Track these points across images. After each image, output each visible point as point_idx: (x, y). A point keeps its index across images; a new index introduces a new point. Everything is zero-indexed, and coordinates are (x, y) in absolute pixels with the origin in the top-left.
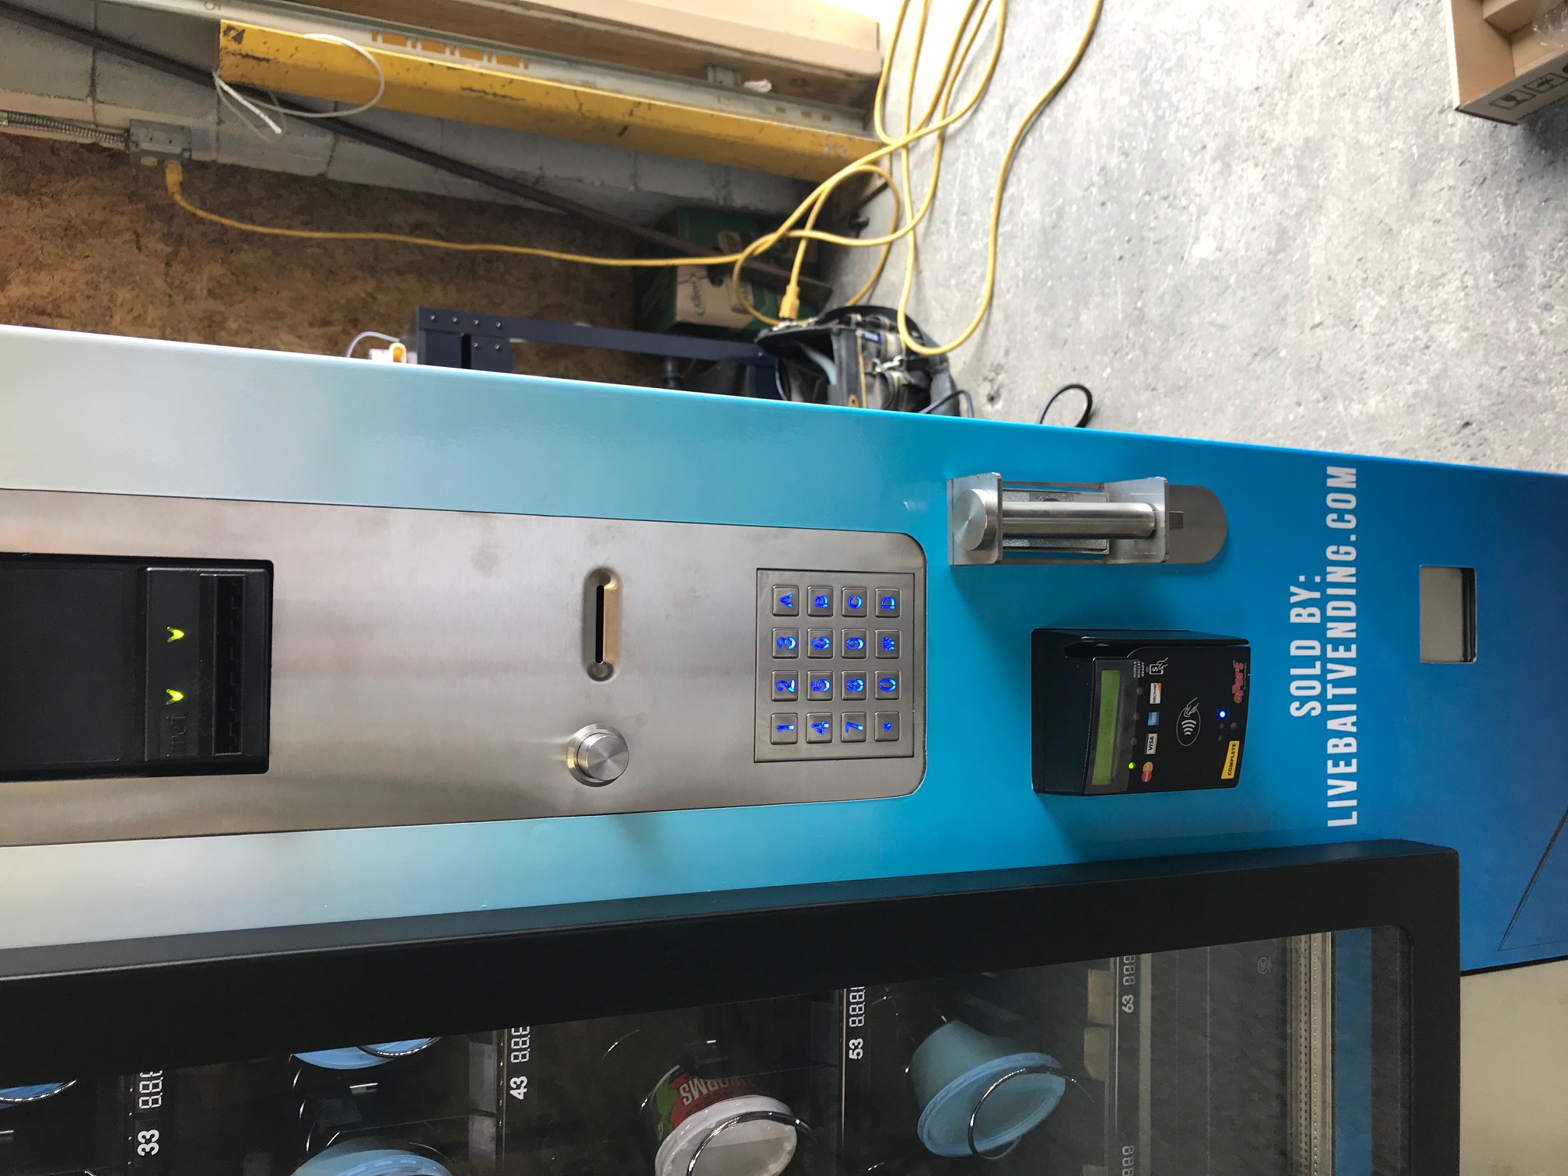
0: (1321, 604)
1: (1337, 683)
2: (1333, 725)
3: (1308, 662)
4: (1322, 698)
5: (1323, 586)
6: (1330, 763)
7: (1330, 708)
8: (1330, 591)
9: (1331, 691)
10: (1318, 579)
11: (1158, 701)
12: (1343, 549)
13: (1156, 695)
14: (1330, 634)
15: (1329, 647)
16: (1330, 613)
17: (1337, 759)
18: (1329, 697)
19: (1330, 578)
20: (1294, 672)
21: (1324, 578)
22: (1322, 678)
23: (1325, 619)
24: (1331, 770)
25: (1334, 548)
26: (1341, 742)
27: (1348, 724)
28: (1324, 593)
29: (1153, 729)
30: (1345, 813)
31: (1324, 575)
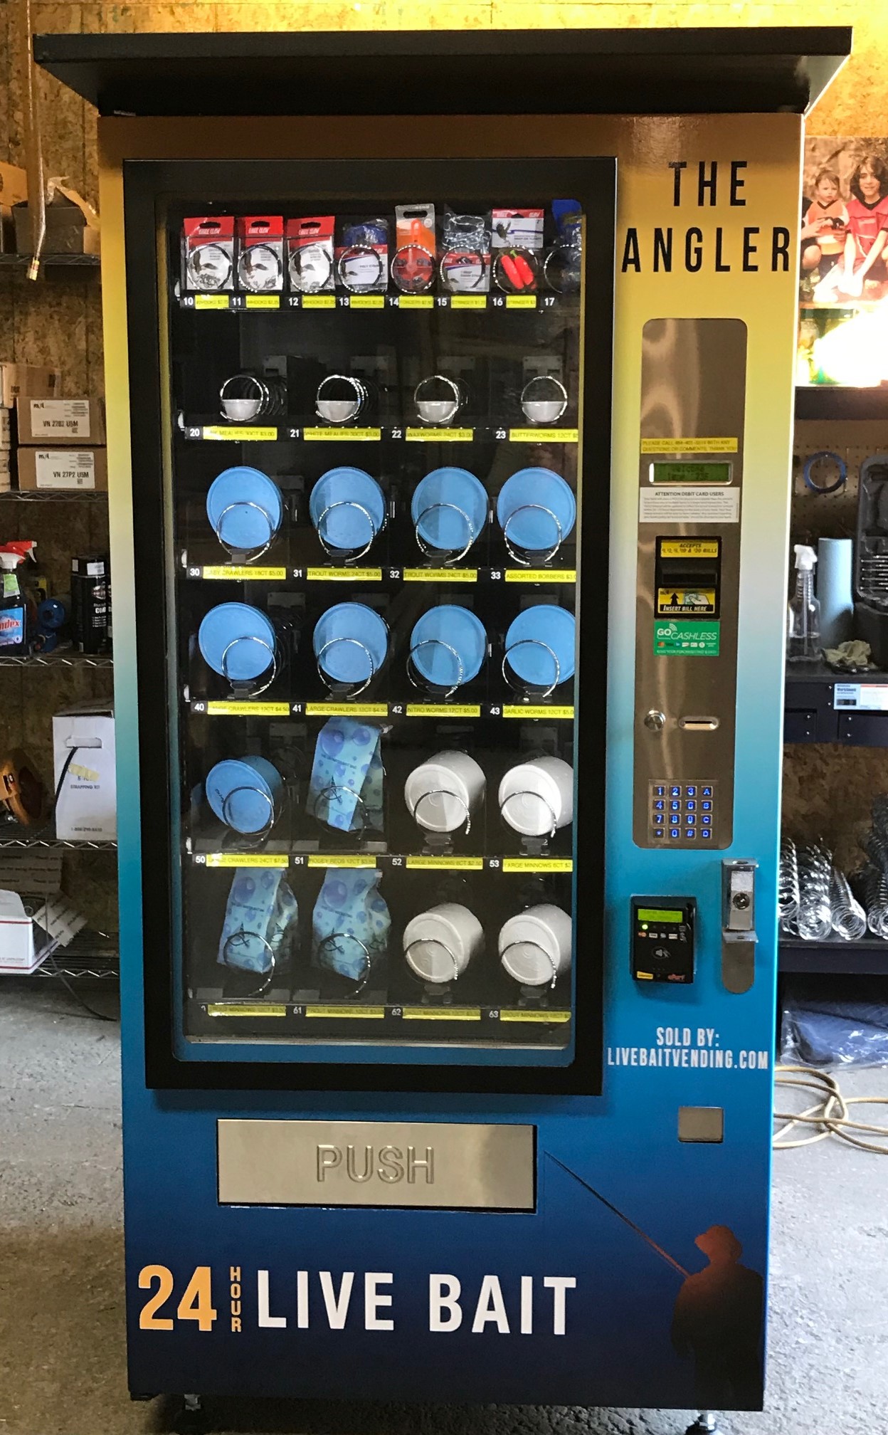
0: (706, 1047)
1: (671, 1054)
2: (653, 1051)
3: (681, 1039)
4: (664, 1046)
5: (715, 1049)
6: (636, 1049)
7: (660, 1051)
8: (712, 1052)
9: (667, 1051)
10: (717, 1045)
11: (670, 938)
12: (731, 1060)
13: (673, 937)
14: (693, 1051)
15: (687, 1051)
16: (703, 1051)
17: (637, 1053)
18: (665, 1050)
19: (717, 1052)
20: (677, 1030)
21: (718, 1048)
22: (673, 1047)
23: (700, 1048)
24: (634, 1050)
25: (731, 1055)
26: (645, 1057)
27: (653, 1062)
28: (711, 1048)
29: (659, 936)
30: (614, 1059)
31: (719, 1049)
